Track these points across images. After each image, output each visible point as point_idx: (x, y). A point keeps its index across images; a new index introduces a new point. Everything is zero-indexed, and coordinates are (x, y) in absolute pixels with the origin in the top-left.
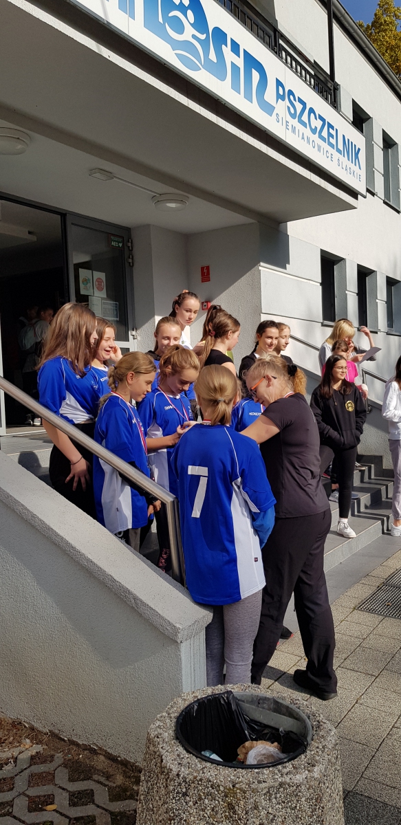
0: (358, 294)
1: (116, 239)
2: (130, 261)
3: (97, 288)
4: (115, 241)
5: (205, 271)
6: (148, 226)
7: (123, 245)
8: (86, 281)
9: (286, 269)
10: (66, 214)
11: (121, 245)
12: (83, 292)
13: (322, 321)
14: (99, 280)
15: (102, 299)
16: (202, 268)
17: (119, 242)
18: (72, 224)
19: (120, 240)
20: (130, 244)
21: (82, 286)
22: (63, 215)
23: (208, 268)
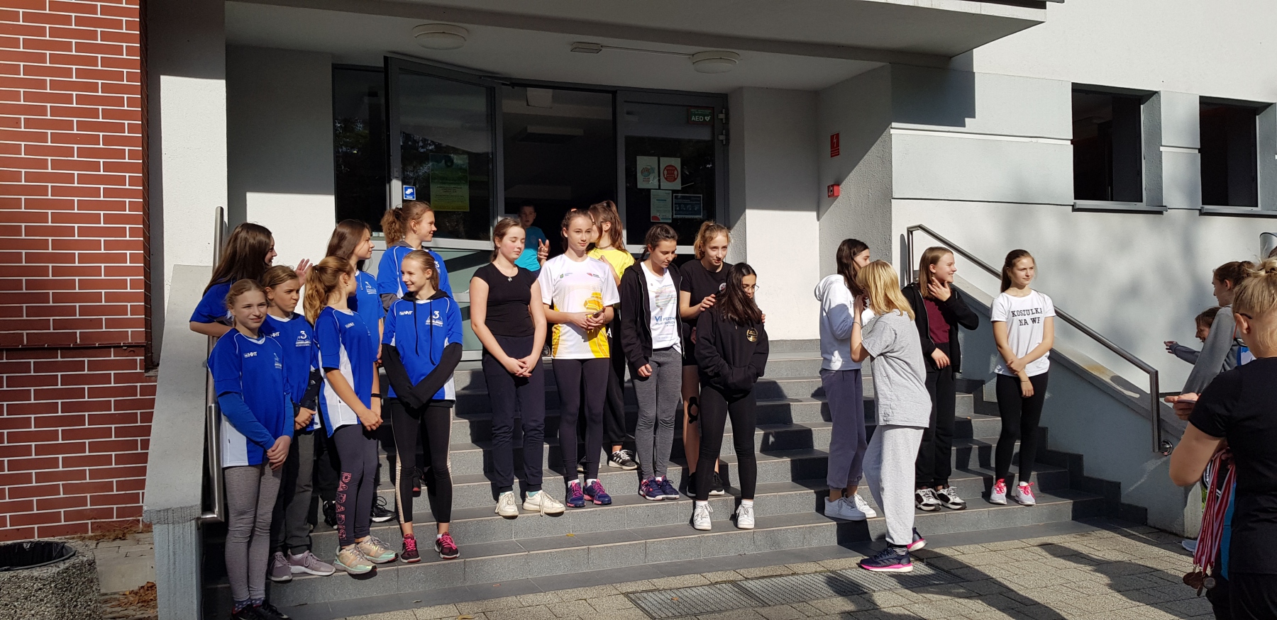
0: (1200, 151)
1: (700, 111)
2: (721, 137)
3: (666, 179)
4: (700, 115)
5: (835, 141)
6: (741, 88)
7: (713, 118)
8: (647, 171)
9: (964, 126)
10: (616, 92)
11: (708, 119)
12: (641, 184)
13: (1072, 201)
14: (670, 169)
15: (674, 191)
16: (832, 137)
17: (704, 116)
18: (626, 102)
19: (708, 111)
20: (722, 116)
21: (639, 176)
22: (613, 92)
23: (838, 135)
